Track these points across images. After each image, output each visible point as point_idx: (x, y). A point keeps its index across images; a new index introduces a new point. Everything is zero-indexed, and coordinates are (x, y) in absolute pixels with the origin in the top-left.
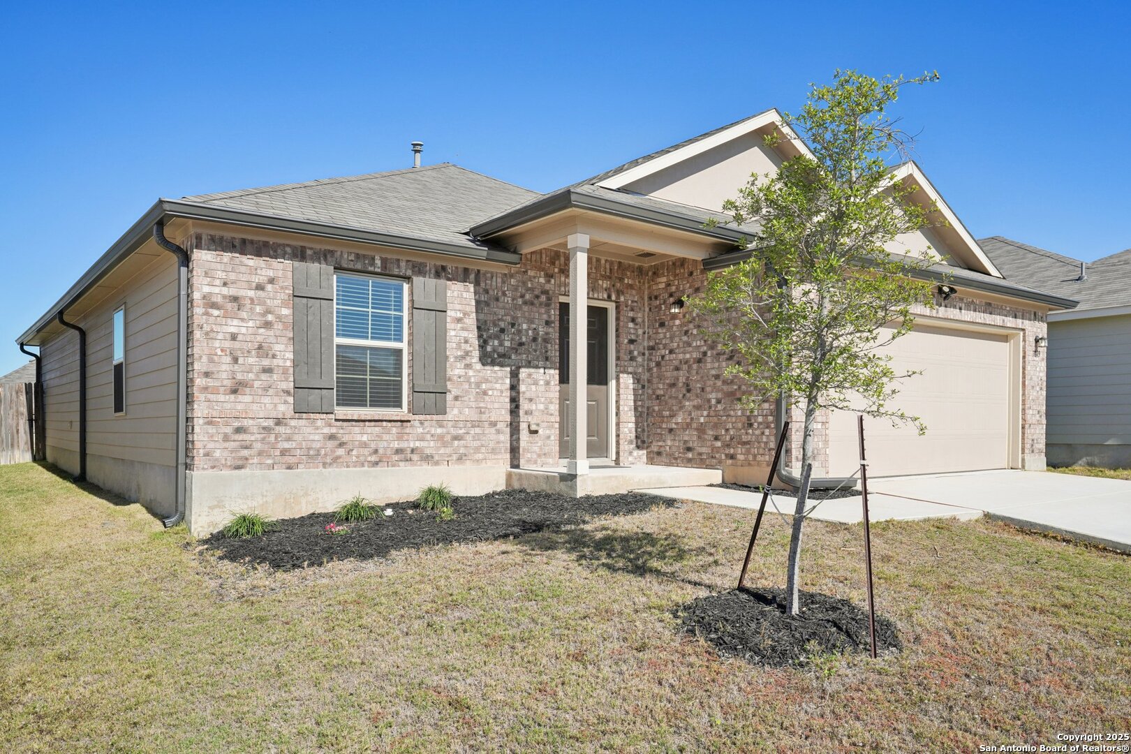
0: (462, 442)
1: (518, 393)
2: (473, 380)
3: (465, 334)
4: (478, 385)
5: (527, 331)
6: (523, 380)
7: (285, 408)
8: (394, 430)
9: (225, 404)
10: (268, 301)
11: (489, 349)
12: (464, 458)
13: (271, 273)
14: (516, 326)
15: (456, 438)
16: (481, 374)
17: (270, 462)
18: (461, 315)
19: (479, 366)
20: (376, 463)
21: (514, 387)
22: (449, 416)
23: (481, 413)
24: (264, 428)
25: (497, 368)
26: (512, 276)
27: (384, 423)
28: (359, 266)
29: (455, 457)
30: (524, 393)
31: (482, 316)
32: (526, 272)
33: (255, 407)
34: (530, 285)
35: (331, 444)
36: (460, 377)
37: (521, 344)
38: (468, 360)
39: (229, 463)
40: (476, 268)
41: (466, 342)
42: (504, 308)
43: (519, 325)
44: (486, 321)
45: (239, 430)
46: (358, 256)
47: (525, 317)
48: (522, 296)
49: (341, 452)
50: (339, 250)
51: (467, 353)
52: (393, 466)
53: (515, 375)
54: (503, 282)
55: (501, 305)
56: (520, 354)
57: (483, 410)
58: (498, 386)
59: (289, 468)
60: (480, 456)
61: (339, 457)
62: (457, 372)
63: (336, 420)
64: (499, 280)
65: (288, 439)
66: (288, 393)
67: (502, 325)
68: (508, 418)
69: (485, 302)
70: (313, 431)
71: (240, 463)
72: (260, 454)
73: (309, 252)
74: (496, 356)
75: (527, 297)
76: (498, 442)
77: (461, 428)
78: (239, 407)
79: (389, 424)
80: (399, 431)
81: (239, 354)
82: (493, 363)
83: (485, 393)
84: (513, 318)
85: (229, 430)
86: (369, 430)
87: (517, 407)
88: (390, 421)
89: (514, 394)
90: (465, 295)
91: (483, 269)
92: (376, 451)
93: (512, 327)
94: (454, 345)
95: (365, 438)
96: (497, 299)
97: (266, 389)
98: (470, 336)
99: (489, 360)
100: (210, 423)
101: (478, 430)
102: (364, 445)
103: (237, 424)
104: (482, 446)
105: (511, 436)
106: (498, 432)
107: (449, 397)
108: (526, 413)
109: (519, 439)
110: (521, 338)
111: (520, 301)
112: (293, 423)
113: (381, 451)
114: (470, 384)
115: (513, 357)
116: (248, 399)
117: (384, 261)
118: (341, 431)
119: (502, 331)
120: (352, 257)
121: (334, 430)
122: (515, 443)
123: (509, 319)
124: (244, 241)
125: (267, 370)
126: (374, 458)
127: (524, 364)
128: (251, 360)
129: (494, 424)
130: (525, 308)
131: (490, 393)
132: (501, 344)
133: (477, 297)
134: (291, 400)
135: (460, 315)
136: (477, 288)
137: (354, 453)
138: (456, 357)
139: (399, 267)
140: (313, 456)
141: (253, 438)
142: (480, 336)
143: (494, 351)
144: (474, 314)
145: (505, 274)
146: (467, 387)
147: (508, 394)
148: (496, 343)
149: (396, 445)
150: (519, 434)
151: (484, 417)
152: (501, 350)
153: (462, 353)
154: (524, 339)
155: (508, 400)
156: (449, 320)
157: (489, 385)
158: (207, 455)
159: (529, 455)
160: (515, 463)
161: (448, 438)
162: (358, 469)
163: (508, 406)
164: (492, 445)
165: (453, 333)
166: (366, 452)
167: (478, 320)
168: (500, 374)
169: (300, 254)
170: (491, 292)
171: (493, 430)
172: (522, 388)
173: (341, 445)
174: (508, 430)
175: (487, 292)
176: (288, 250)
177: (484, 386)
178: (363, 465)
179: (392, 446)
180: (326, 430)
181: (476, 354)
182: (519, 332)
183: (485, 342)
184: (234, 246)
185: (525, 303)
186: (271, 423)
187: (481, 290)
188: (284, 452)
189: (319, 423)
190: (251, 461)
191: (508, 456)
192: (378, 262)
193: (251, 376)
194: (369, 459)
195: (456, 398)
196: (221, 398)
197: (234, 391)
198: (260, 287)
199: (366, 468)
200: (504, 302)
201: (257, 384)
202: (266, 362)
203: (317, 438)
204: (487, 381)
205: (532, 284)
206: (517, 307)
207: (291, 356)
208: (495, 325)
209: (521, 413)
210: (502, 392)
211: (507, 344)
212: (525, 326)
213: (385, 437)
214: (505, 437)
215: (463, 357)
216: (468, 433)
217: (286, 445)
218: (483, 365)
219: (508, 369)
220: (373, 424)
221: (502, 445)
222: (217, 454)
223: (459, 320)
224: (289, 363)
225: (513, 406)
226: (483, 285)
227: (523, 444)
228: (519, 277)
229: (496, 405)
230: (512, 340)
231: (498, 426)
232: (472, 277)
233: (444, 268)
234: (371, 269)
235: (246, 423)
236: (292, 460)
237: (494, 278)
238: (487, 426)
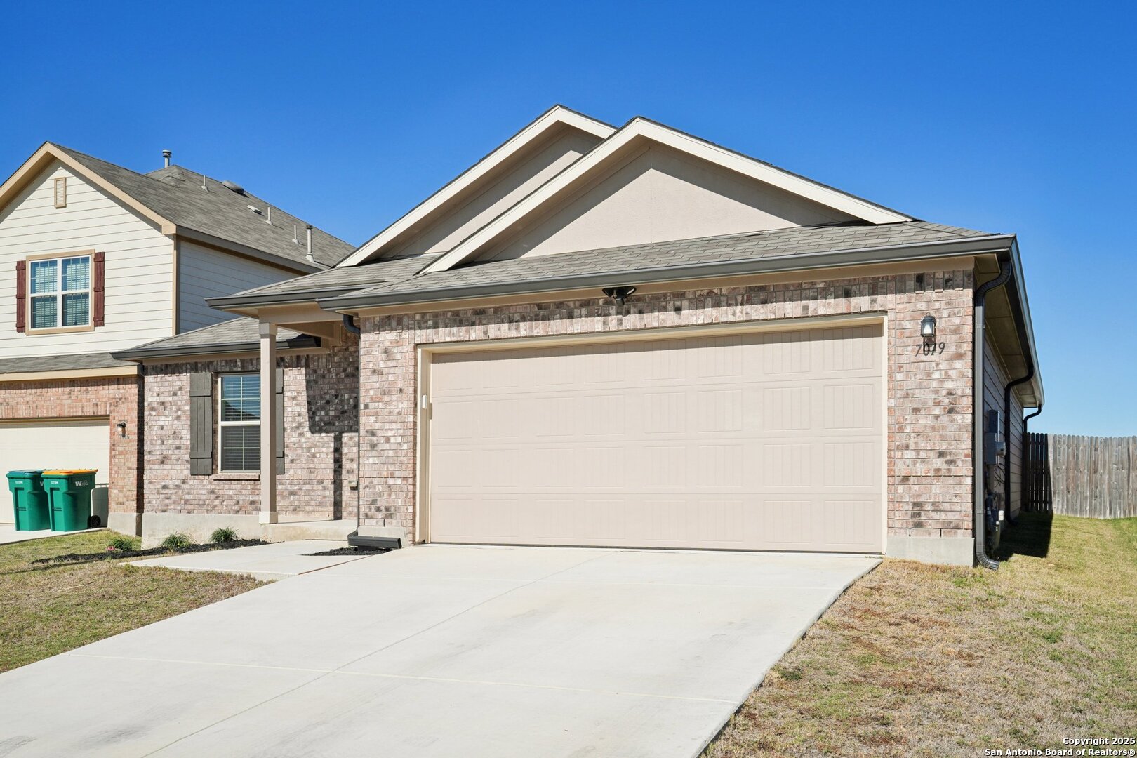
0: (296, 497)
1: (341, 454)
2: (304, 446)
3: (298, 409)
4: (309, 449)
5: (348, 400)
6: (345, 444)
7: (187, 472)
8: (249, 487)
9: (158, 471)
10: (179, 402)
11: (317, 419)
12: (298, 509)
13: (179, 384)
14: (339, 397)
15: (292, 493)
16: (311, 441)
17: (179, 508)
18: (296, 394)
19: (309, 434)
20: (238, 512)
21: (337, 450)
22: (286, 476)
23: (311, 472)
24: (177, 486)
25: (323, 435)
26: (335, 355)
27: (243, 482)
28: (227, 369)
29: (291, 508)
30: (346, 454)
31: (311, 393)
32: (347, 348)
33: (172, 472)
34: (351, 360)
35: (213, 496)
36: (295, 444)
37: (343, 412)
38: (301, 430)
39: (160, 508)
40: (305, 354)
41: (299, 415)
42: (329, 383)
43: (342, 396)
44: (314, 397)
45: (164, 487)
46: (227, 362)
47: (346, 388)
48: (345, 370)
49: (217, 502)
50: (215, 360)
51: (300, 424)
52: (249, 514)
53: (338, 440)
54: (328, 361)
55: (326, 381)
56: (343, 421)
57: (312, 470)
58: (324, 450)
59: (189, 512)
60: (310, 508)
61: (215, 506)
62: (293, 440)
63: (215, 480)
64: (324, 360)
65: (189, 493)
66: (187, 461)
67: (328, 397)
68: (331, 476)
69: (314, 380)
70: (201, 487)
71: (165, 508)
72: (174, 502)
73: (199, 365)
74: (322, 424)
75: (349, 370)
76: (324, 497)
77: (295, 485)
78: (165, 472)
79: (247, 482)
80: (252, 487)
81: (164, 438)
82: (320, 431)
83: (314, 456)
84: (337, 390)
85: (159, 487)
86: (234, 487)
87: (340, 467)
88: (247, 480)
89: (337, 456)
90: (298, 377)
91: (311, 354)
92: (238, 503)
93: (336, 398)
94: (290, 419)
95: (231, 493)
96: (324, 377)
97: (177, 460)
98: (303, 410)
99: (317, 428)
100: (151, 483)
101: (307, 487)
102: (231, 498)
103: (163, 483)
104: (312, 500)
105: (335, 492)
106: (324, 488)
107: (287, 460)
108: (348, 472)
109: (341, 495)
110: (343, 407)
111: (343, 375)
112: (191, 482)
113: (241, 502)
114: (302, 449)
115: (337, 424)
116: (168, 467)
117: (243, 362)
118: (218, 488)
119: (328, 402)
120: (223, 364)
121: (213, 487)
122: (338, 498)
123: (333, 392)
124: (167, 366)
125: (178, 448)
126: (236, 508)
127: (346, 429)
128: (170, 442)
129: (321, 482)
130: (347, 381)
131: (318, 455)
132: (327, 414)
133: (308, 377)
134: (189, 466)
135: (294, 394)
136: (308, 370)
137: (225, 503)
138: (292, 428)
139: (252, 364)
140: (201, 505)
141: (171, 492)
142: (309, 410)
143: (321, 420)
144: (305, 392)
145: (329, 355)
146: (300, 451)
147: (333, 456)
148: (323, 413)
149: (251, 498)
150: (341, 490)
151: (313, 476)
152: (326, 419)
153: (297, 425)
154: (346, 408)
155: (332, 461)
156: (286, 399)
157: (317, 449)
158: (149, 502)
159: (350, 509)
160: (339, 515)
161: (286, 493)
162: (226, 515)
163: (332, 466)
164: (320, 499)
165: (289, 409)
166: (231, 502)
167: (308, 396)
168: (326, 439)
169: (195, 368)
170: (319, 372)
171: (320, 487)
172: (345, 450)
173: (217, 497)
174: (332, 486)
175: (315, 371)
176: (189, 366)
177: (313, 450)
178: (229, 513)
179: (248, 498)
180: (209, 487)
181: (307, 424)
182: (342, 401)
183: (314, 413)
184: (162, 370)
185: (347, 376)
186: (178, 482)
187: (311, 371)
188: (186, 502)
189: (205, 482)
190: (170, 507)
191: (332, 509)
192: (239, 364)
193: (170, 452)
194: (233, 508)
195: (292, 461)
196: (156, 467)
197: (162, 462)
198: (175, 394)
199: (231, 515)
200: (329, 378)
201: (173, 457)
202: (178, 442)
203: (204, 492)
204: (316, 446)
205: (352, 358)
206: (339, 381)
207: (189, 437)
208: (322, 398)
209: (344, 471)
210: (327, 454)
211: (332, 413)
212: (347, 396)
213: (244, 492)
214: (330, 493)
215: (297, 428)
216: (301, 489)
217: (187, 497)
218: (312, 433)
219: (333, 435)
220: (236, 482)
221: (327, 499)
222: (154, 502)
223: (294, 398)
224: (189, 442)
225: (337, 466)
226: (311, 367)
227: (344, 499)
228: (341, 354)
229: (323, 466)
230: (336, 409)
231: (325, 484)
232: (303, 362)
233: (282, 359)
234: (235, 369)
235: (167, 482)
236: (190, 507)
237: (321, 359)
238: (315, 483)
